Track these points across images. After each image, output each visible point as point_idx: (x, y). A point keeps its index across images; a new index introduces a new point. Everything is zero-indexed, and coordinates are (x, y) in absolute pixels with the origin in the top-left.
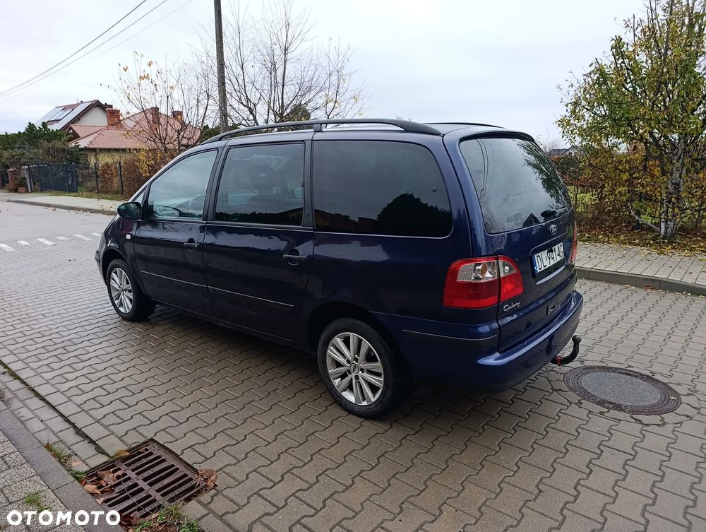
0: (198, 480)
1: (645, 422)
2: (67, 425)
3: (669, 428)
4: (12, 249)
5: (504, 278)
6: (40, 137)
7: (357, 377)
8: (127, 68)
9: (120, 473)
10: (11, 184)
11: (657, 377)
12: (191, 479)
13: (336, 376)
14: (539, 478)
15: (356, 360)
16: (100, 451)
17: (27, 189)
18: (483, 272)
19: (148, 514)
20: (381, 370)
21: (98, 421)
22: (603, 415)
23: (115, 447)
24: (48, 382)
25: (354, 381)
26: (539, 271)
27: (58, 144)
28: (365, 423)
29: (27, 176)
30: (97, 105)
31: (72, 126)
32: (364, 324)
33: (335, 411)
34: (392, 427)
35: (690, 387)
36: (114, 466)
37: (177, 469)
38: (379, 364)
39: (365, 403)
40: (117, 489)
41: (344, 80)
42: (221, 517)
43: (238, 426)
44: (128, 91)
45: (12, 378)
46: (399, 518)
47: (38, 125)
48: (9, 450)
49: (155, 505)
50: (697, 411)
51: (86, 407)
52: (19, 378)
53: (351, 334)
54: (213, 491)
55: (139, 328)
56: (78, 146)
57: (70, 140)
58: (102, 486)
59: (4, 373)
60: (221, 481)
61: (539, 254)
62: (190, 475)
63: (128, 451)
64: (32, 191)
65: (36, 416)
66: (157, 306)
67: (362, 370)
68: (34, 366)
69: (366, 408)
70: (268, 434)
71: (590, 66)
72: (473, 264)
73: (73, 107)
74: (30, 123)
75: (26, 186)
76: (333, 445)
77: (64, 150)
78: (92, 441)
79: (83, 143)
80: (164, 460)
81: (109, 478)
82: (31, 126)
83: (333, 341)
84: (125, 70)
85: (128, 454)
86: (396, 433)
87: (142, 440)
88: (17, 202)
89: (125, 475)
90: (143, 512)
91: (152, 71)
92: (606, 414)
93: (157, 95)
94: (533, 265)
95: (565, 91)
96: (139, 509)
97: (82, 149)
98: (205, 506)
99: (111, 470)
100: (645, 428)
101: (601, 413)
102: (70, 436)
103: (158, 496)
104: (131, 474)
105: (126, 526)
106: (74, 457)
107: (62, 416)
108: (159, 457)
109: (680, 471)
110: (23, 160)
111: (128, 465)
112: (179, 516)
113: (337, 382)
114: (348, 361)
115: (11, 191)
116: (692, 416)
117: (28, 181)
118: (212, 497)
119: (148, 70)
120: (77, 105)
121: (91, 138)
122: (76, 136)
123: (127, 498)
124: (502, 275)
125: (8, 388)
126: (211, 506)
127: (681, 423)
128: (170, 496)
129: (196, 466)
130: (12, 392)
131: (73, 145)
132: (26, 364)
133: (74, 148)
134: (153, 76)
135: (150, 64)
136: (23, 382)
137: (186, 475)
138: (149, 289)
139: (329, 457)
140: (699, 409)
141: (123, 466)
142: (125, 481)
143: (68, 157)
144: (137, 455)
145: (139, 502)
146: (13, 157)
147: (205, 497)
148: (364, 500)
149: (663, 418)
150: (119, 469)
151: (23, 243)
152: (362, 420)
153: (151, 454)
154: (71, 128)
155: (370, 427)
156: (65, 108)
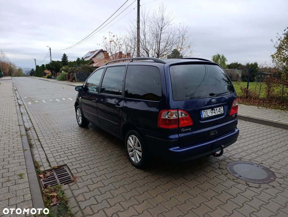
0: (72, 179)
1: (250, 186)
2: (45, 157)
3: (260, 189)
4: (60, 101)
5: (181, 118)
6: (81, 63)
7: (135, 152)
8: (106, 38)
9: (52, 173)
10: (71, 79)
11: (271, 169)
12: (71, 178)
13: (130, 151)
14: (188, 198)
15: (135, 145)
16: (50, 166)
17: (75, 81)
18: (172, 115)
19: (53, 186)
20: (141, 150)
21: (54, 157)
22: (234, 180)
23: (54, 165)
24: (47, 143)
25: (134, 153)
26: (204, 117)
27: (86, 65)
28: (137, 170)
29: (76, 76)
30: (102, 51)
31: (93, 59)
32: (137, 132)
33: (129, 164)
34: (145, 172)
35: (285, 175)
36: (52, 171)
37: (69, 174)
38: (140, 148)
39: (137, 162)
40: (49, 178)
41: (185, 40)
42: (72, 191)
43: (94, 164)
44: (106, 46)
45: (38, 141)
46: (127, 201)
47: (81, 58)
48: (23, 161)
49: (56, 184)
50: (280, 185)
51: (53, 152)
52: (40, 141)
53: (133, 136)
54: (75, 183)
55: (83, 129)
56: (93, 66)
57: (90, 64)
58: (45, 176)
59: (37, 139)
60: (78, 180)
61: (206, 111)
62: (71, 177)
63: (58, 167)
64: (77, 82)
65: (39, 153)
66: (90, 123)
67: (137, 149)
68: (45, 138)
69: (137, 164)
70: (101, 168)
71: (284, 31)
72: (167, 112)
73: (94, 52)
74: (78, 58)
75: (75, 80)
76: (120, 175)
77: (88, 67)
78: (49, 163)
79: (94, 65)
80: (66, 171)
81: (48, 174)
82: (78, 59)
83: (129, 138)
84: (105, 39)
85: (57, 168)
86: (145, 174)
87: (63, 164)
88: (71, 85)
89: (53, 174)
90: (52, 185)
91: (115, 39)
92: (235, 180)
93: (116, 47)
94: (200, 114)
95: (275, 42)
96: (51, 184)
97: (94, 67)
98: (69, 186)
99: (50, 172)
100: (249, 188)
101: (233, 179)
102: (44, 160)
103: (58, 181)
104: (55, 174)
105: (44, 188)
106: (42, 166)
107: (45, 154)
108: (65, 170)
109: (251, 206)
110: (75, 71)
111: (55, 171)
112: (60, 188)
113: (130, 153)
114: (133, 146)
115: (71, 81)
116: (276, 186)
117: (76, 78)
118: (73, 184)
119: (113, 38)
120: (96, 51)
121: (98, 63)
122: (93, 62)
123: (50, 180)
124: (180, 117)
125: (36, 144)
126: (71, 187)
127: (267, 189)
128: (62, 182)
129: (74, 174)
130: (36, 145)
131: (91, 66)
132: (44, 137)
133: (91, 67)
134: (115, 41)
135: (114, 36)
136: (40, 143)
137: (70, 177)
138: (86, 116)
139: (117, 178)
140: (282, 184)
141: (54, 171)
142: (52, 175)
143: (89, 70)
144: (60, 169)
145: (52, 182)
146: (72, 69)
147: (71, 184)
148: (119, 193)
149: (260, 185)
150: (52, 172)
151: (64, 99)
152: (136, 168)
153: (64, 169)
154: (92, 60)
155: (137, 171)
156: (91, 52)
